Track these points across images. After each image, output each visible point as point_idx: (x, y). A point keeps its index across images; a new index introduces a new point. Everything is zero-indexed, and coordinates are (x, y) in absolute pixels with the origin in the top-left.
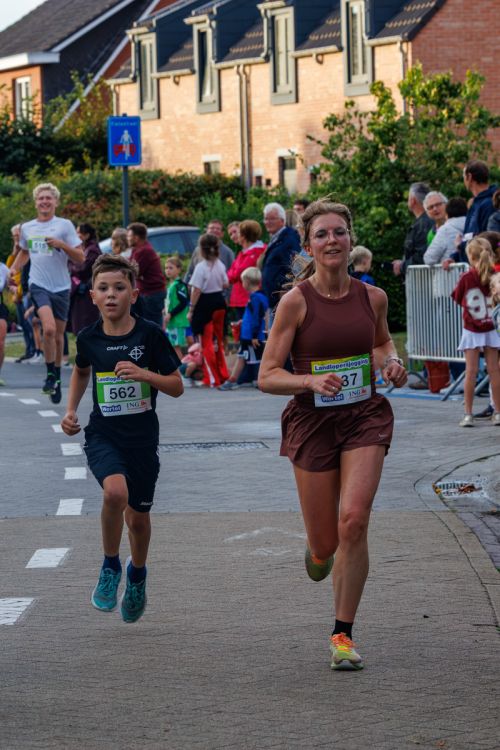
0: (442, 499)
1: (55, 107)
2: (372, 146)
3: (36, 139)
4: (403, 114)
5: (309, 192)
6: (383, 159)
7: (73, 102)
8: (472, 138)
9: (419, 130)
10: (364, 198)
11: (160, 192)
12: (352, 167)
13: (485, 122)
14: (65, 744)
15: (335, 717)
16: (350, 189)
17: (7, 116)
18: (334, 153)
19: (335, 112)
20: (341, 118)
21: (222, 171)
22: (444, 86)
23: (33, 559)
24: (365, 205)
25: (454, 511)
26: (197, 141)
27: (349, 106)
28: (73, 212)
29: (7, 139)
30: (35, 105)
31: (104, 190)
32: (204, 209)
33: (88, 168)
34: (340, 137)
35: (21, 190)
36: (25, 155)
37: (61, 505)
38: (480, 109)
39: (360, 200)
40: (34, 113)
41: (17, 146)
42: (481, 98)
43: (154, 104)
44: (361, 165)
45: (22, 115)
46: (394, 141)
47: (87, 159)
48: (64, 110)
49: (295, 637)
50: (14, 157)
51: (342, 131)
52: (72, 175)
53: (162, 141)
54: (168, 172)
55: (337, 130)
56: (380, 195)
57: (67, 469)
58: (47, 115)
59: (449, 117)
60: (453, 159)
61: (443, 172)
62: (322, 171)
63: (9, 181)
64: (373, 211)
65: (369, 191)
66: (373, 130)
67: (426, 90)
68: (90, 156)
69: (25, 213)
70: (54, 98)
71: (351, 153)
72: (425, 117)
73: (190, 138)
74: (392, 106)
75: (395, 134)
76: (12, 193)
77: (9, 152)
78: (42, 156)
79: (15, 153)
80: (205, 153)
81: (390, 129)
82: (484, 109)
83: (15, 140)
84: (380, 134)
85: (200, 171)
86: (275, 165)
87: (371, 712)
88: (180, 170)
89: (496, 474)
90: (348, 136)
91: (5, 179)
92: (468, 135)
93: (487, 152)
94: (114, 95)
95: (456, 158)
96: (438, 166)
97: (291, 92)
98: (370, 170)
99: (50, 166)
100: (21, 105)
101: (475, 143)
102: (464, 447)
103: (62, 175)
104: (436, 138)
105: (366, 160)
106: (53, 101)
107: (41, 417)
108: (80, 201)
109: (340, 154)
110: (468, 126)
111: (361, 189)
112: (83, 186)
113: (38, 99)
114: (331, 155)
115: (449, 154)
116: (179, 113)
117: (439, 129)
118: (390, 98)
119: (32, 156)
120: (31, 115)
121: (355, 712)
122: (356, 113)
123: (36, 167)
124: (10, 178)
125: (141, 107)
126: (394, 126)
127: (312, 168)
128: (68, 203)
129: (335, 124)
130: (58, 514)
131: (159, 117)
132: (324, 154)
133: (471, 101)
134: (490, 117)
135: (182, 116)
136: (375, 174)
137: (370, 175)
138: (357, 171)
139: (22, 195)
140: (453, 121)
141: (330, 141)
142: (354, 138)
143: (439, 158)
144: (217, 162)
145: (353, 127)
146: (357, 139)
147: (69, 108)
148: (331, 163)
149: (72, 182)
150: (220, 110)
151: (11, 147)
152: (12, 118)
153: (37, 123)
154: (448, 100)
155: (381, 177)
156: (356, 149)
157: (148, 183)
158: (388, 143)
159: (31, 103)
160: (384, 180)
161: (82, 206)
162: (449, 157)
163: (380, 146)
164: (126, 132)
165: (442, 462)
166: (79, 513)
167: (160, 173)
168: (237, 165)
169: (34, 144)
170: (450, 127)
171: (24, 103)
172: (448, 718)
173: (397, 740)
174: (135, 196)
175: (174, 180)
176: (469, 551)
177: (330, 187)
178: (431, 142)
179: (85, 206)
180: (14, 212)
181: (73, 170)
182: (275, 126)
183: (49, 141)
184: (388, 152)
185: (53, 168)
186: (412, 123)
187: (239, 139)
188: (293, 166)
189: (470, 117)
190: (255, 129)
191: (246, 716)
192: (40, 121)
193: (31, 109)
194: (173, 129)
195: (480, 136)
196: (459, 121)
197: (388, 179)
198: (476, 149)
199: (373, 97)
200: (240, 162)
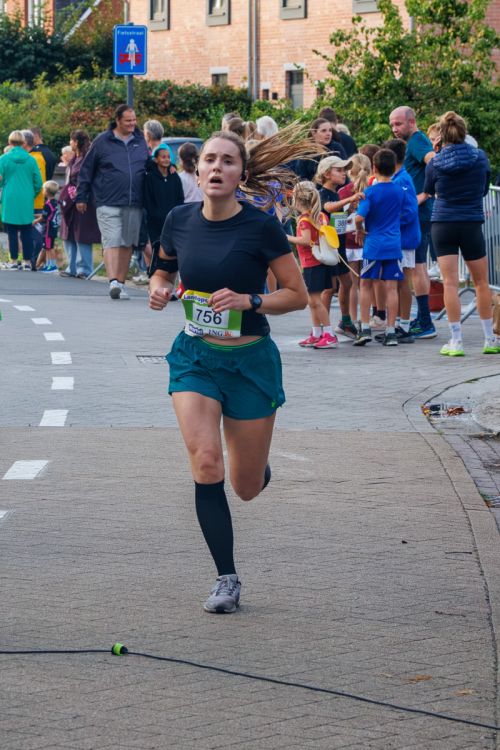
0: (430, 420)
1: (66, 15)
2: (378, 63)
3: (47, 46)
4: (409, 31)
5: (313, 106)
6: (387, 76)
7: (84, 10)
8: (477, 58)
9: (424, 48)
10: (368, 114)
11: (167, 103)
12: (357, 83)
13: (491, 41)
14: (23, 667)
15: (303, 646)
16: (354, 105)
17: (18, 21)
18: (340, 68)
19: (342, 28)
20: (348, 34)
21: (229, 84)
22: (450, 5)
23: (10, 470)
24: (369, 121)
25: (441, 434)
26: (206, 53)
27: (356, 22)
28: (80, 119)
29: (18, 46)
30: (48, 12)
31: (111, 99)
32: (208, 120)
33: (96, 76)
34: (346, 52)
35: (29, 97)
36: (35, 62)
37: (44, 416)
38: (486, 29)
39: (364, 115)
40: (45, 21)
41: (27, 53)
42: (486, 18)
43: (164, 15)
44: (366, 81)
45: (33, 22)
46: (399, 58)
47: (96, 68)
48: (75, 18)
49: (270, 560)
50: (25, 64)
51: (348, 47)
52: (81, 83)
53: (172, 52)
54: (176, 83)
55: (344, 45)
56: (384, 112)
57: (54, 379)
58: (58, 22)
59: (455, 36)
60: (457, 78)
61: (447, 91)
62: (326, 86)
63: (18, 87)
64: (377, 127)
65: (374, 108)
66: (378, 47)
67: (432, 8)
68: (99, 65)
69: (32, 120)
70: (66, 6)
71: (356, 69)
72: (431, 35)
73: (200, 50)
74: (399, 23)
75: (400, 51)
76: (19, 100)
77: (19, 59)
78: (51, 64)
79: (26, 59)
80: (213, 66)
81: (395, 47)
82: (490, 29)
83: (26, 47)
84: (385, 50)
85: (207, 82)
86: (282, 79)
87: (341, 641)
88: (188, 82)
89: (486, 397)
90: (354, 52)
91: (13, 85)
92: (473, 54)
93: (492, 72)
94: (125, 5)
95: (461, 78)
96: (443, 85)
97: (300, 7)
98: (375, 86)
99: (59, 73)
100: (33, 12)
101: (480, 62)
102: (455, 368)
103: (70, 82)
104: (441, 56)
105: (371, 77)
106: (64, 9)
107: (34, 324)
108: (88, 109)
109: (346, 70)
110: (474, 46)
111: (365, 106)
112: (90, 94)
113: (50, 7)
114: (336, 71)
115: (454, 73)
116: (189, 24)
117: (444, 48)
118: (396, 15)
119: (42, 62)
120: (42, 22)
121: (323, 641)
122: (362, 29)
123: (44, 74)
124: (19, 84)
125: (152, 18)
126: (400, 43)
127: (317, 82)
128: (75, 111)
129: (341, 39)
130: (41, 424)
131: (169, 28)
132: (329, 70)
133: (477, 21)
134: (496, 36)
135: (192, 27)
136: (379, 91)
137: (375, 91)
138: (362, 88)
139: (29, 101)
140: (458, 40)
141: (336, 56)
142: (360, 54)
143: (444, 76)
144: (225, 75)
145: (359, 43)
146: (363, 55)
147: (80, 16)
148: (336, 78)
149: (80, 90)
150: (229, 23)
151: (21, 53)
152: (23, 25)
153: (48, 31)
154: (453, 19)
155: (386, 95)
156: (362, 65)
157: (156, 94)
158: (394, 60)
159: (43, 10)
160: (388, 97)
161: (89, 115)
162: (454, 76)
163: (385, 63)
164: (132, 41)
165: (433, 382)
166: (62, 425)
167: (167, 84)
168: (245, 78)
169: (45, 51)
170: (455, 45)
171: (36, 9)
172: (419, 650)
173: (365, 672)
174: (142, 105)
175: (181, 91)
176: (454, 475)
177: (335, 103)
178: (436, 60)
179: (93, 114)
180: (21, 117)
181: (81, 78)
182: (283, 41)
183: (59, 48)
184: (393, 69)
185: (62, 75)
186: (419, 41)
187: (247, 52)
188: (300, 81)
189: (476, 37)
190: (264, 42)
191: (212, 642)
192: (51, 29)
193: (42, 16)
194: (182, 41)
195: (485, 56)
196: (465, 41)
197: (392, 97)
198: (481, 69)
199: (380, 15)
200: (247, 75)
